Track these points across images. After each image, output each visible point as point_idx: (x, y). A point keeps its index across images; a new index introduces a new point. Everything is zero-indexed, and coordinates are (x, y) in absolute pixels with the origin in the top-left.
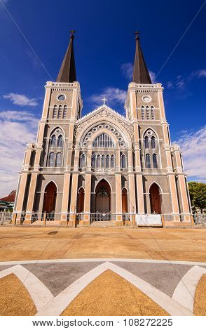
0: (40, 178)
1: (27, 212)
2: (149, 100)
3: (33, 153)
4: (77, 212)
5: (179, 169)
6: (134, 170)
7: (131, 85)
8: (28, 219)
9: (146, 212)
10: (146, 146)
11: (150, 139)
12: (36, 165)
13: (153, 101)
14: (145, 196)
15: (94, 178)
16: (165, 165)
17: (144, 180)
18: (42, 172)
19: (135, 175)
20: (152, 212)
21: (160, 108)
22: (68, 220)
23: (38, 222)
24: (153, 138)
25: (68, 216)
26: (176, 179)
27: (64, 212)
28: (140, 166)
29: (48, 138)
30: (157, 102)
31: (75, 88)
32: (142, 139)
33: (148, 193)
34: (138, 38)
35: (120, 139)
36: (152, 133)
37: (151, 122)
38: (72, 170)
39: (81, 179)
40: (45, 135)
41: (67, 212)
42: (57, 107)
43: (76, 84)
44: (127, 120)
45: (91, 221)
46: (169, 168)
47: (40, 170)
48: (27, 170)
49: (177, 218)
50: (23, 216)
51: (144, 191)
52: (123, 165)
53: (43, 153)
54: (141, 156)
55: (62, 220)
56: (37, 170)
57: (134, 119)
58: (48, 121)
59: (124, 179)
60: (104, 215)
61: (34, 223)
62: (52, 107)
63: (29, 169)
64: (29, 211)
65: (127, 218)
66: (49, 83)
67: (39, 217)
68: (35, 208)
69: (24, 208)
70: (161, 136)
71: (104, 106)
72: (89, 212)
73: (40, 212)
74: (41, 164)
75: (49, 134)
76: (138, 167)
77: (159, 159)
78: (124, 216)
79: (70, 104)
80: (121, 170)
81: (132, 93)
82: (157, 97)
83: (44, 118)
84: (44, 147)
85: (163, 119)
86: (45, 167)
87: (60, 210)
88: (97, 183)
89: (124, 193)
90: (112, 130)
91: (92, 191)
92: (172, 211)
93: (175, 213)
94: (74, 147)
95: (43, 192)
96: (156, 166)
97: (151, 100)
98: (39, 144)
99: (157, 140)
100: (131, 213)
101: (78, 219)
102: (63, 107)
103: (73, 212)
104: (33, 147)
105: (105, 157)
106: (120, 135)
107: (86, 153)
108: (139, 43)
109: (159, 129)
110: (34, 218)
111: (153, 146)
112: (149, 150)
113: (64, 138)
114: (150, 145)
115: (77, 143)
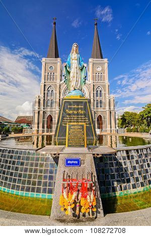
0: (44, 112)
2: (99, 69)
3: (39, 100)
5: (112, 107)
7: (90, 60)
8: (41, 132)
10: (97, 96)
11: (99, 92)
12: (42, 107)
13: (102, 70)
14: (95, 121)
17: (95, 113)
21: (106, 74)
24: (101, 91)
26: (110, 113)
29: (46, 92)
30: (104, 70)
31: (59, 62)
32: (95, 92)
35: (83, 92)
36: (100, 88)
37: (101, 83)
38: (59, 109)
40: (44, 91)
42: (50, 74)
43: (59, 59)
46: (107, 107)
47: (44, 109)
48: (37, 109)
49: (109, 131)
51: (95, 119)
53: (44, 100)
54: (94, 101)
56: (42, 109)
57: (91, 81)
58: (45, 82)
62: (47, 74)
63: (39, 109)
64: (41, 129)
66: (44, 59)
67: (45, 131)
68: (43, 127)
69: (38, 127)
70: (105, 91)
73: (46, 129)
74: (44, 106)
75: (46, 90)
76: (92, 107)
77: (103, 102)
79: (56, 73)
81: (91, 65)
82: (104, 68)
83: (43, 81)
84: (44, 97)
85: (107, 81)
86: (46, 107)
92: (107, 128)
94: (60, 97)
95: (46, 120)
96: (101, 106)
98: (42, 96)
99: (103, 92)
102: (52, 74)
104: (39, 97)
106: (84, 90)
109: (104, 86)
111: (101, 96)
112: (98, 98)
113: (54, 92)
114: (99, 95)
115: (61, 95)
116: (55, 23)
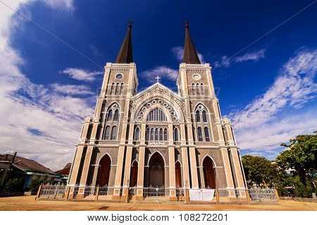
0: (96, 151)
1: (81, 185)
2: (198, 78)
3: (91, 127)
4: (131, 185)
5: (230, 141)
6: (187, 143)
7: (182, 65)
8: (81, 193)
9: (200, 187)
10: (198, 120)
11: (201, 113)
12: (93, 138)
13: (202, 79)
14: (198, 169)
15: (147, 151)
16: (217, 138)
17: (197, 153)
18: (97, 145)
19: (188, 148)
20: (206, 187)
21: (209, 85)
22: (121, 194)
23: (91, 197)
24: (204, 112)
25: (121, 190)
26: (229, 152)
27: (118, 186)
28: (192, 140)
29: (105, 112)
30: (206, 80)
31: (132, 68)
32: (194, 113)
33: (201, 167)
34: (187, 27)
35: (172, 113)
36: (202, 107)
37: (202, 98)
38: (127, 143)
39: (135, 151)
40: (102, 110)
41: (120, 186)
42: (115, 85)
43: (132, 65)
44: (179, 96)
45: (144, 196)
46: (221, 141)
47: (97, 143)
48: (84, 143)
49: (232, 193)
50: (77, 189)
51: (198, 165)
52: (176, 138)
53: (100, 127)
54: (193, 128)
55: (114, 194)
56: (93, 143)
57: (185, 95)
58: (106, 97)
59: (177, 153)
60: (157, 189)
61: (87, 198)
62: (110, 85)
63: (86, 142)
64: (83, 185)
65: (180, 193)
66: (109, 64)
67: (92, 191)
68: (89, 182)
69: (78, 182)
70: (212, 111)
71: (158, 83)
72: (142, 187)
73: (93, 186)
74: (97, 137)
75: (106, 109)
76: (191, 140)
77: (210, 132)
78: (177, 191)
79: (127, 82)
80: (174, 143)
81: (183, 73)
82: (206, 76)
83: (103, 94)
84: (101, 120)
85: (212, 95)
86: (100, 139)
87: (113, 184)
88: (150, 156)
89: (178, 166)
90: (165, 105)
91: (146, 164)
92: (226, 186)
93: (230, 188)
94: (129, 121)
95: (97, 165)
96: (207, 140)
97: (200, 77)
98: (96, 119)
99: (209, 114)
100: (184, 188)
101: (131, 194)
102: (120, 85)
103: (126, 186)
104: (91, 121)
105: (159, 130)
106: (173, 110)
107: (141, 127)
108: (188, 30)
109: (209, 104)
110: (87, 193)
111: (205, 120)
112: (201, 124)
113: (120, 112)
114: (201, 119)
115: (132, 117)
116: (130, 27)
